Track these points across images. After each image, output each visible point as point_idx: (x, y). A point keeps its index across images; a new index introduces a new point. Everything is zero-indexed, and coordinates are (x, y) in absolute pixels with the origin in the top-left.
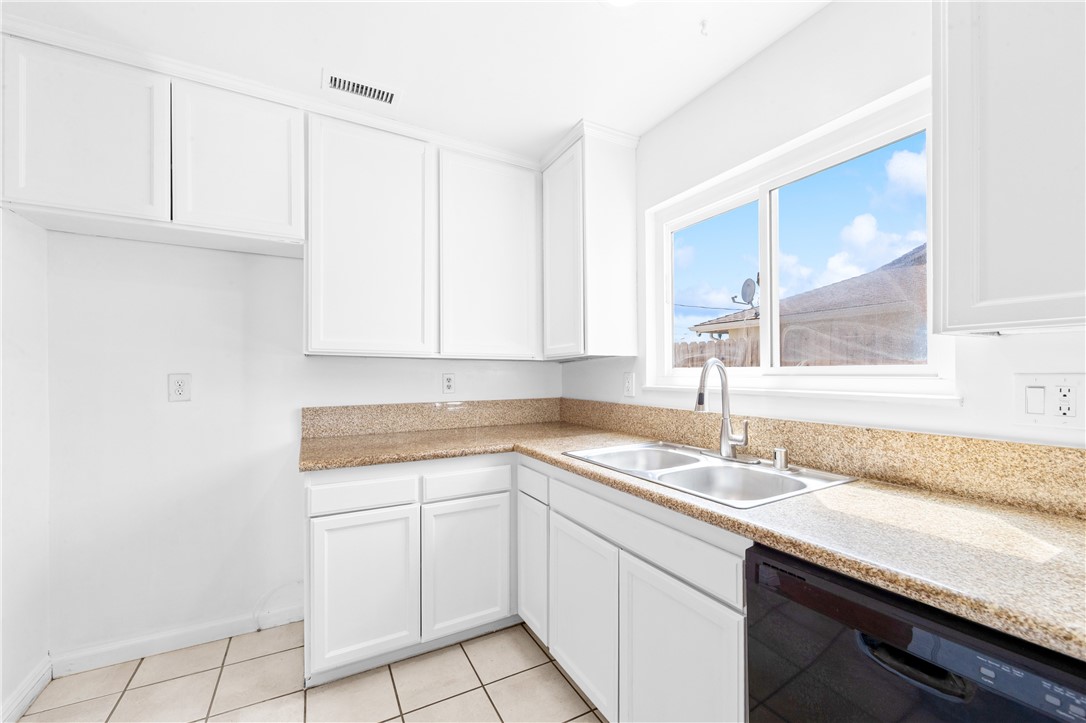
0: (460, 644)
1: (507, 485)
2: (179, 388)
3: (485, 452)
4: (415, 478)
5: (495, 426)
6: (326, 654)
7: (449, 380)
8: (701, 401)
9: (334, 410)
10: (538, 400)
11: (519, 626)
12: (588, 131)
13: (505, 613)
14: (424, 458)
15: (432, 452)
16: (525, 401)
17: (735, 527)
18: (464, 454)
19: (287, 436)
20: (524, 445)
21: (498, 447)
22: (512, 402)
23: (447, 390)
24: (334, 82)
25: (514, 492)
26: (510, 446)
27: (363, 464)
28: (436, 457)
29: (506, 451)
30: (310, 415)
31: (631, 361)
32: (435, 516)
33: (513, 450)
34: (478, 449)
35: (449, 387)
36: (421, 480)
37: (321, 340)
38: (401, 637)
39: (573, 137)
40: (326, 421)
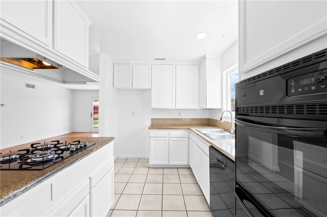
0: (177, 168)
1: (187, 136)
2: (133, 114)
3: (182, 129)
4: (168, 132)
5: (190, 124)
6: (152, 162)
7: (180, 113)
8: (221, 119)
9: (157, 119)
10: (201, 119)
11: (190, 168)
12: (207, 56)
13: (186, 164)
14: (169, 129)
15: (171, 128)
16: (198, 119)
17: (210, 143)
18: (177, 129)
19: (149, 123)
20: (190, 128)
21: (185, 128)
22: (195, 119)
23: (179, 116)
24: (155, 59)
25: (189, 138)
26: (188, 128)
27: (158, 129)
28: (172, 129)
29: (187, 129)
30: (153, 120)
31: (220, 110)
32: (172, 140)
33: (188, 129)
34: (180, 128)
35: (180, 115)
36: (169, 133)
37: (154, 106)
38: (165, 162)
39: (204, 58)
40: (155, 121)
